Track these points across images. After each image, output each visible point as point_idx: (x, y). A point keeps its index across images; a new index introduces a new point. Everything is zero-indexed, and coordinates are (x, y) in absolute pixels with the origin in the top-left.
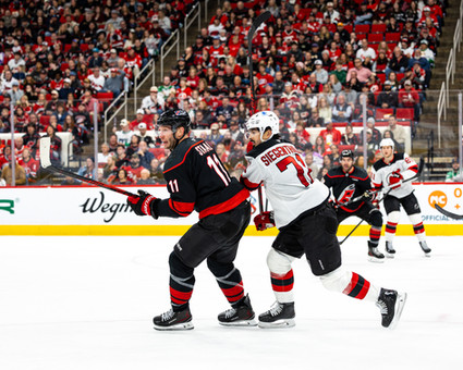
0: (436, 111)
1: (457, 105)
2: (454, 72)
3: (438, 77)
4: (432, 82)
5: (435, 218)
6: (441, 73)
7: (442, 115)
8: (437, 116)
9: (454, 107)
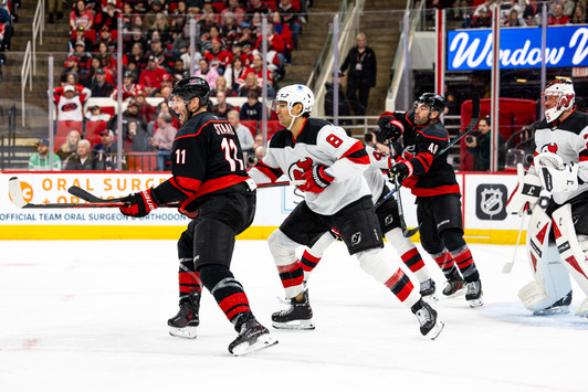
0: (19, 78)
1: (47, 72)
2: (42, 29)
3: (21, 34)
4: (13, 40)
5: (18, 217)
6: (26, 30)
7: (27, 84)
8: (20, 85)
9: (43, 74)
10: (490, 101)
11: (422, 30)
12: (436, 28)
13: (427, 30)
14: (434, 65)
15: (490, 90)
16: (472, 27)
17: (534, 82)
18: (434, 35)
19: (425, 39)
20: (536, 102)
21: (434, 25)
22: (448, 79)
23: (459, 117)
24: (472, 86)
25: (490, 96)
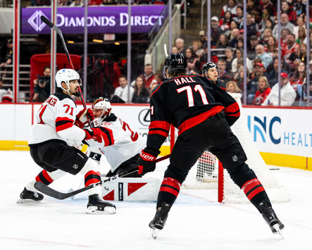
10: (50, 56)
11: (4, 7)
12: (14, 5)
13: (8, 7)
14: (12, 30)
15: (50, 48)
16: (37, 5)
17: (79, 43)
18: (13, 10)
19: (6, 13)
20: (81, 57)
21: (12, 4)
22: (22, 40)
23: (29, 66)
24: (37, 45)
25: (50, 52)
